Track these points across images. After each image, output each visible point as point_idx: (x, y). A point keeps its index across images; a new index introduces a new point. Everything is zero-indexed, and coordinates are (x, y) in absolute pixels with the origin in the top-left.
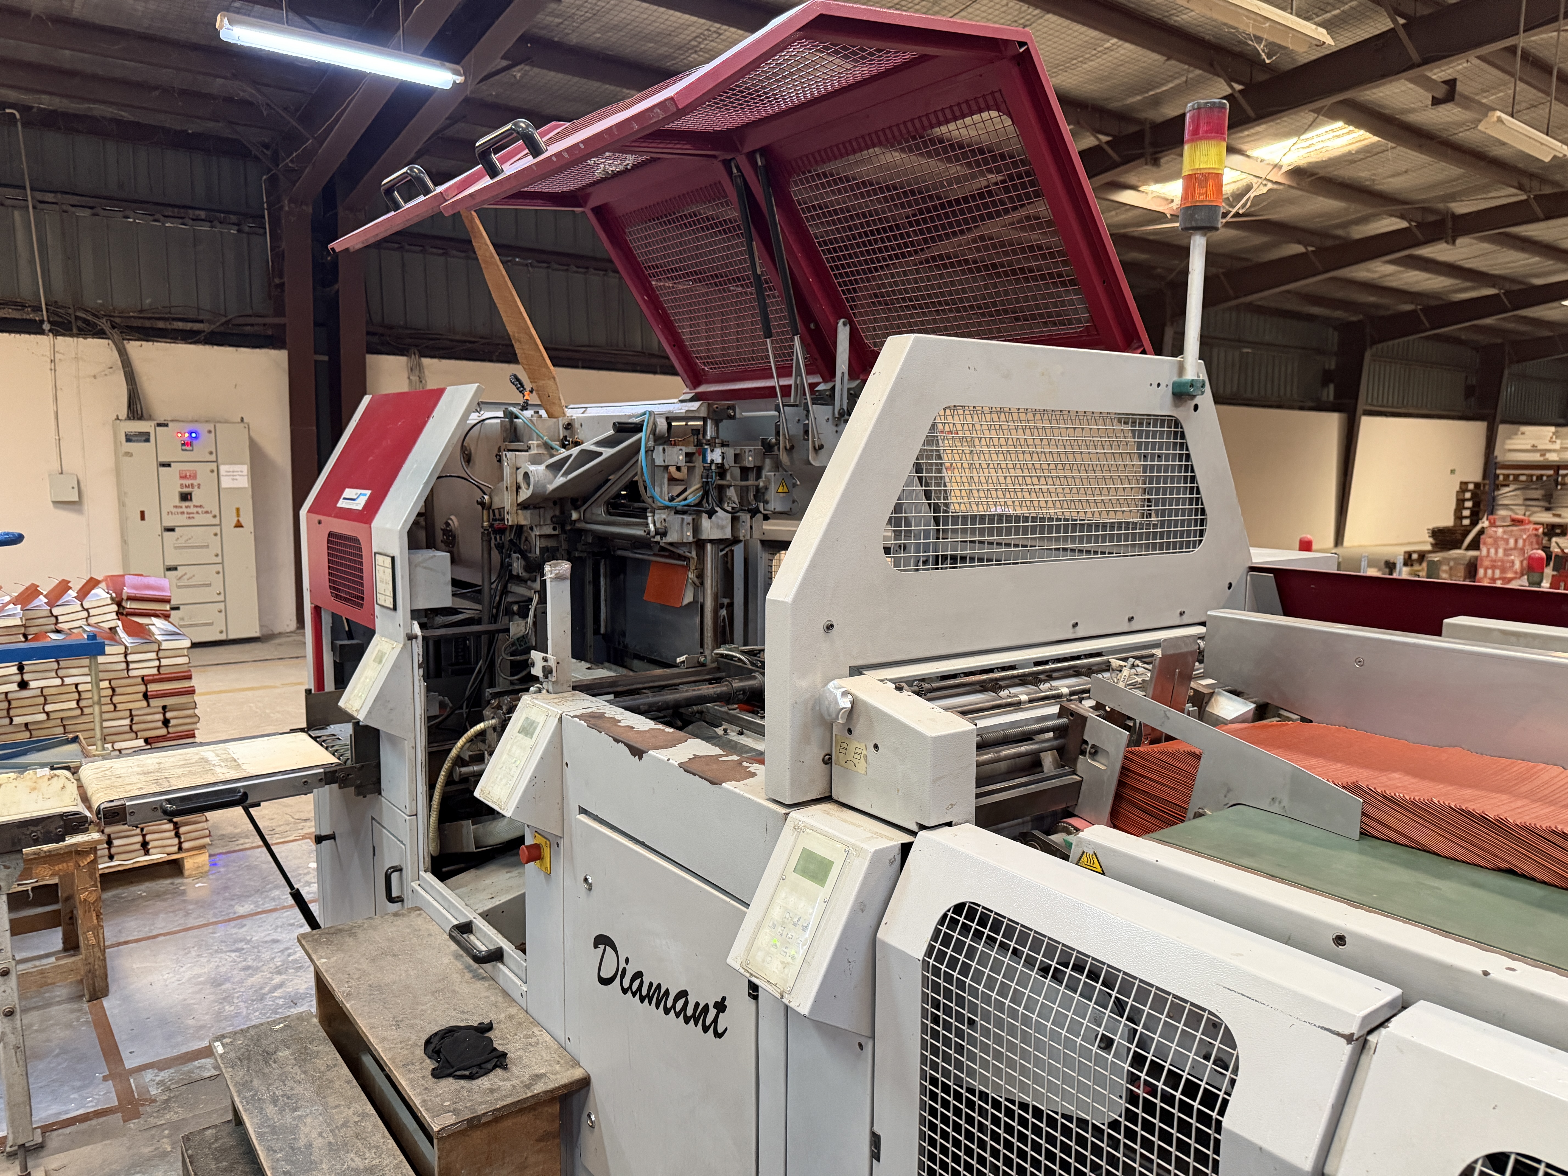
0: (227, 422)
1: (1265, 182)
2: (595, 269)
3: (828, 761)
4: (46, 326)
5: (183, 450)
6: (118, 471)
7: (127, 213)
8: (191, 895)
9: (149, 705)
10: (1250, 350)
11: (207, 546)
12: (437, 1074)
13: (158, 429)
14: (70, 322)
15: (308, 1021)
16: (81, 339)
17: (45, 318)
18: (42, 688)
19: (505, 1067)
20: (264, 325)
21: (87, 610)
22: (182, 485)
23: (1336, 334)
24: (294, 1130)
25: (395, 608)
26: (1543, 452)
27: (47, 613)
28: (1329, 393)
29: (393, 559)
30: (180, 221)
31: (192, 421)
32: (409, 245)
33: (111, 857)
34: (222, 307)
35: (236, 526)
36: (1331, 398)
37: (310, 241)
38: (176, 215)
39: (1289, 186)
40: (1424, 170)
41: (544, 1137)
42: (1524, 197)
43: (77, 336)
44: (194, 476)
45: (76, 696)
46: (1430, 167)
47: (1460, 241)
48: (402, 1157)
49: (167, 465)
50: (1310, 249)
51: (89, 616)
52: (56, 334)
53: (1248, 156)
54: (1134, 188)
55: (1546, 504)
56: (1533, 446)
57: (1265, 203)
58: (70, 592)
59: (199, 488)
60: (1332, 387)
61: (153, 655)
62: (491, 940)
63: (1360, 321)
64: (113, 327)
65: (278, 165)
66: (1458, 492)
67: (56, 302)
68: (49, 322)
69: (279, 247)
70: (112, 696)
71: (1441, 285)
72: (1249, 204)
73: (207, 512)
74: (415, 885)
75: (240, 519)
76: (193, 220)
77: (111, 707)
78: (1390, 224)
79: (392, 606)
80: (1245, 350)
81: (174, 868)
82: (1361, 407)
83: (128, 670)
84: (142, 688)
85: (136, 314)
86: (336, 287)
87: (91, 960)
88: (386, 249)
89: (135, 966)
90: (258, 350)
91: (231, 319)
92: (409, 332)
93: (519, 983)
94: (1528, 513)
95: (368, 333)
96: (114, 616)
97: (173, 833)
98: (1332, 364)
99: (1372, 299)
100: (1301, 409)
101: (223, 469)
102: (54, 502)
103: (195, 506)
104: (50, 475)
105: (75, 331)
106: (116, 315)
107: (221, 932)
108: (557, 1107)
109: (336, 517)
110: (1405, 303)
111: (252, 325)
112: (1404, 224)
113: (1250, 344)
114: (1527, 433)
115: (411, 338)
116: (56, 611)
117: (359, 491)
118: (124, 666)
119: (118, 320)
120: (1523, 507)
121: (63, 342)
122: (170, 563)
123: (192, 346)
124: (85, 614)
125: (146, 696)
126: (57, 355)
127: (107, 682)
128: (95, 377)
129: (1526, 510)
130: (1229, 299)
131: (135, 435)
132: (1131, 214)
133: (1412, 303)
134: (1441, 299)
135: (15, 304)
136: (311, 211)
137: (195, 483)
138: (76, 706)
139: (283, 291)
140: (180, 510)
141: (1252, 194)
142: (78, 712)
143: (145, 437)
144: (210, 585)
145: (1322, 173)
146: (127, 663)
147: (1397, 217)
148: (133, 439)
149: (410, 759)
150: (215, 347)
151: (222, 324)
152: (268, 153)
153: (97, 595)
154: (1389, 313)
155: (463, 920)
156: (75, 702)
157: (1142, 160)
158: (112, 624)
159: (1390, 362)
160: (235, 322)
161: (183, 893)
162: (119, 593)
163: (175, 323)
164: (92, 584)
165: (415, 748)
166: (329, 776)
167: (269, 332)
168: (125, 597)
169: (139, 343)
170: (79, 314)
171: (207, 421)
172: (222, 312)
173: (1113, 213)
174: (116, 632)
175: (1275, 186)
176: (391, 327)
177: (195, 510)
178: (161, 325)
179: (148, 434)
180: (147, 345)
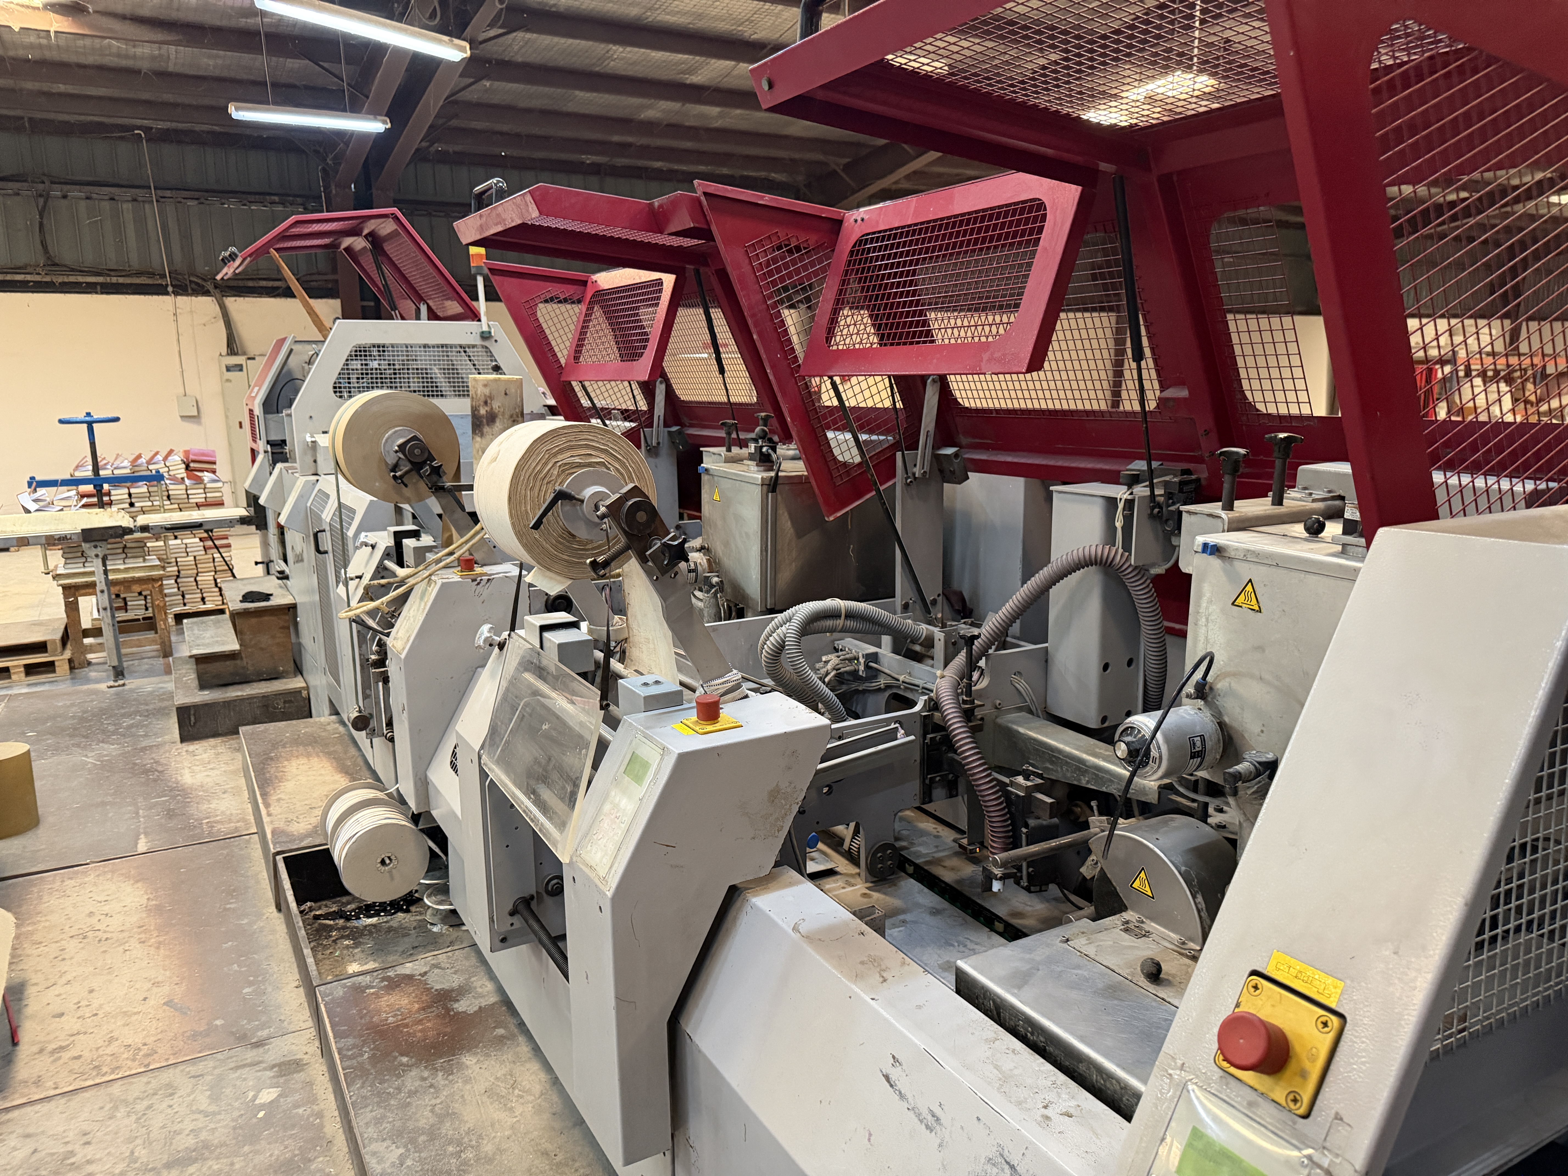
4: (170, 289)
6: (223, 394)
7: (224, 201)
13: (248, 361)
14: (186, 285)
16: (193, 298)
17: (169, 283)
21: (168, 467)
25: (260, 439)
27: (146, 468)
30: (262, 204)
38: (258, 200)
41: (283, 628)
43: (191, 295)
52: (176, 294)
58: (158, 456)
61: (202, 491)
64: (216, 289)
67: (176, 270)
68: (172, 285)
76: (270, 203)
83: (188, 499)
87: (163, 636)
96: (183, 471)
97: (218, 594)
102: (182, 417)
104: (177, 397)
105: (189, 291)
108: (287, 616)
111: (316, 281)
116: (150, 467)
117: (257, 388)
118: (186, 497)
119: (218, 283)
121: (181, 300)
124: (167, 470)
126: (178, 309)
127: (177, 505)
128: (204, 325)
131: (233, 367)
135: (148, 273)
136: (354, 191)
143: (239, 368)
146: (188, 495)
148: (232, 369)
153: (174, 458)
158: (182, 475)
162: (187, 459)
163: (261, 282)
164: (171, 452)
166: (241, 520)
167: (330, 286)
168: (190, 461)
169: (234, 298)
170: (192, 279)
174: (184, 480)
178: (251, 284)
179: (241, 365)
180: (239, 299)
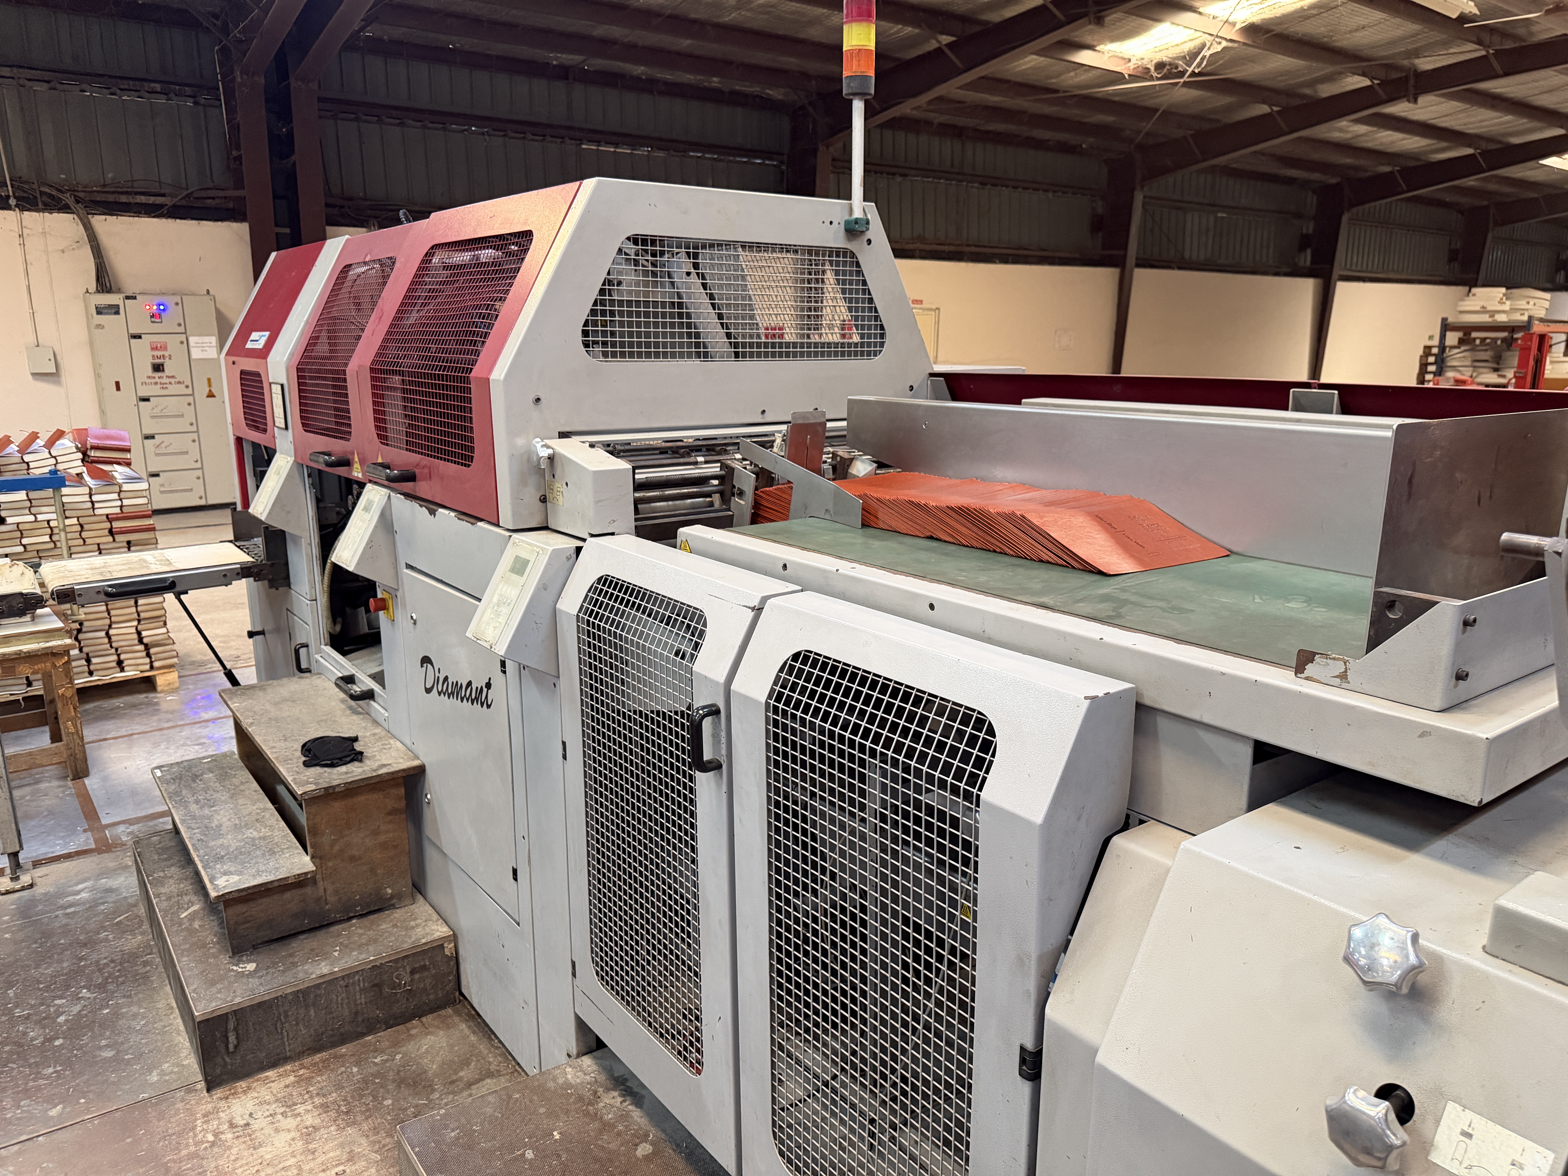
0: (194, 294)
1: (1218, 40)
2: (552, 137)
3: (544, 500)
4: (13, 202)
5: (152, 322)
6: (91, 343)
7: (84, 86)
8: (164, 706)
9: (114, 540)
10: (1224, 215)
11: (182, 416)
12: (306, 764)
13: (126, 301)
14: (36, 197)
15: (230, 757)
16: (47, 214)
17: (11, 194)
18: (18, 524)
19: (361, 761)
20: (226, 198)
21: (55, 457)
22: (153, 356)
23: (1315, 197)
24: (209, 818)
25: (287, 428)
26: (1492, 313)
27: (19, 460)
28: (1306, 259)
29: (282, 386)
30: (137, 94)
31: (159, 294)
32: (366, 115)
33: (91, 673)
34: (183, 181)
35: (208, 396)
36: (1308, 263)
37: (264, 112)
38: (132, 87)
39: (1244, 44)
40: (1382, 25)
41: (393, 812)
42: (1483, 53)
43: (43, 210)
44: (165, 348)
45: (49, 531)
46: (1387, 23)
47: (1423, 100)
48: (289, 831)
49: (138, 337)
50: (1275, 109)
51: (57, 463)
52: (23, 209)
53: (1200, 13)
54: (1091, 47)
55: (1495, 366)
56: (1483, 307)
57: (1221, 62)
58: (38, 441)
59: (170, 359)
60: (1309, 252)
61: (115, 496)
62: (367, 685)
63: (1337, 184)
64: (78, 202)
65: (229, 36)
66: (1421, 357)
67: (20, 177)
68: (15, 197)
69: (235, 119)
70: (81, 532)
71: (1416, 146)
72: (1205, 63)
73: (179, 383)
74: (318, 657)
75: (212, 389)
76: (149, 92)
77: (81, 542)
78: (1356, 82)
79: (284, 426)
80: (1219, 215)
81: (147, 684)
82: (1336, 272)
83: (93, 508)
84: (108, 525)
85: (99, 189)
86: (293, 158)
87: (72, 745)
88: (342, 119)
89: (112, 756)
90: (220, 223)
91: (192, 193)
92: (368, 203)
93: (383, 711)
94: (1474, 375)
95: (327, 205)
96: (79, 463)
97: (144, 654)
98: (1309, 228)
99: (1348, 161)
100: (1277, 274)
101: (193, 340)
102: (33, 374)
103: (168, 377)
104: (27, 348)
105: (40, 206)
106: (80, 189)
107: (186, 732)
108: (402, 791)
109: (246, 356)
110: (1383, 164)
111: (213, 198)
112: (1366, 82)
113: (1224, 208)
114: (1478, 295)
115: (371, 209)
116: (27, 458)
117: (261, 333)
118: (89, 505)
119: (81, 195)
120: (1471, 369)
121: (31, 218)
122: (147, 431)
123: (155, 220)
124: (53, 461)
125: (111, 532)
126: (24, 230)
127: (76, 519)
128: (63, 251)
129: (1474, 371)
130: (1197, 162)
131: (105, 308)
132: (1092, 74)
133: (1389, 164)
134: (1419, 160)
136: (263, 81)
137: (166, 354)
138: (49, 540)
139: (241, 164)
140: (153, 381)
141: (1206, 53)
142: (52, 545)
143: (115, 310)
144: (187, 453)
145: (1278, 29)
146: (92, 502)
147: (1359, 75)
148: (104, 311)
149: (307, 554)
150: (178, 221)
151: (184, 198)
152: (219, 23)
153: (63, 444)
154: (1368, 174)
155: (346, 674)
156: (48, 537)
157: (1085, 20)
158: (78, 470)
159: (1371, 226)
160: (195, 195)
161: (157, 704)
162: (84, 444)
163: (137, 197)
164: (59, 434)
165: (310, 544)
166: (245, 572)
167: (231, 205)
168: (89, 447)
169: (103, 217)
170: (46, 189)
171: (173, 294)
172: (184, 186)
173: (1072, 74)
174: (83, 477)
175: (1230, 44)
176: (350, 199)
177: (168, 380)
178: (124, 199)
179: (118, 306)
180: (111, 219)
